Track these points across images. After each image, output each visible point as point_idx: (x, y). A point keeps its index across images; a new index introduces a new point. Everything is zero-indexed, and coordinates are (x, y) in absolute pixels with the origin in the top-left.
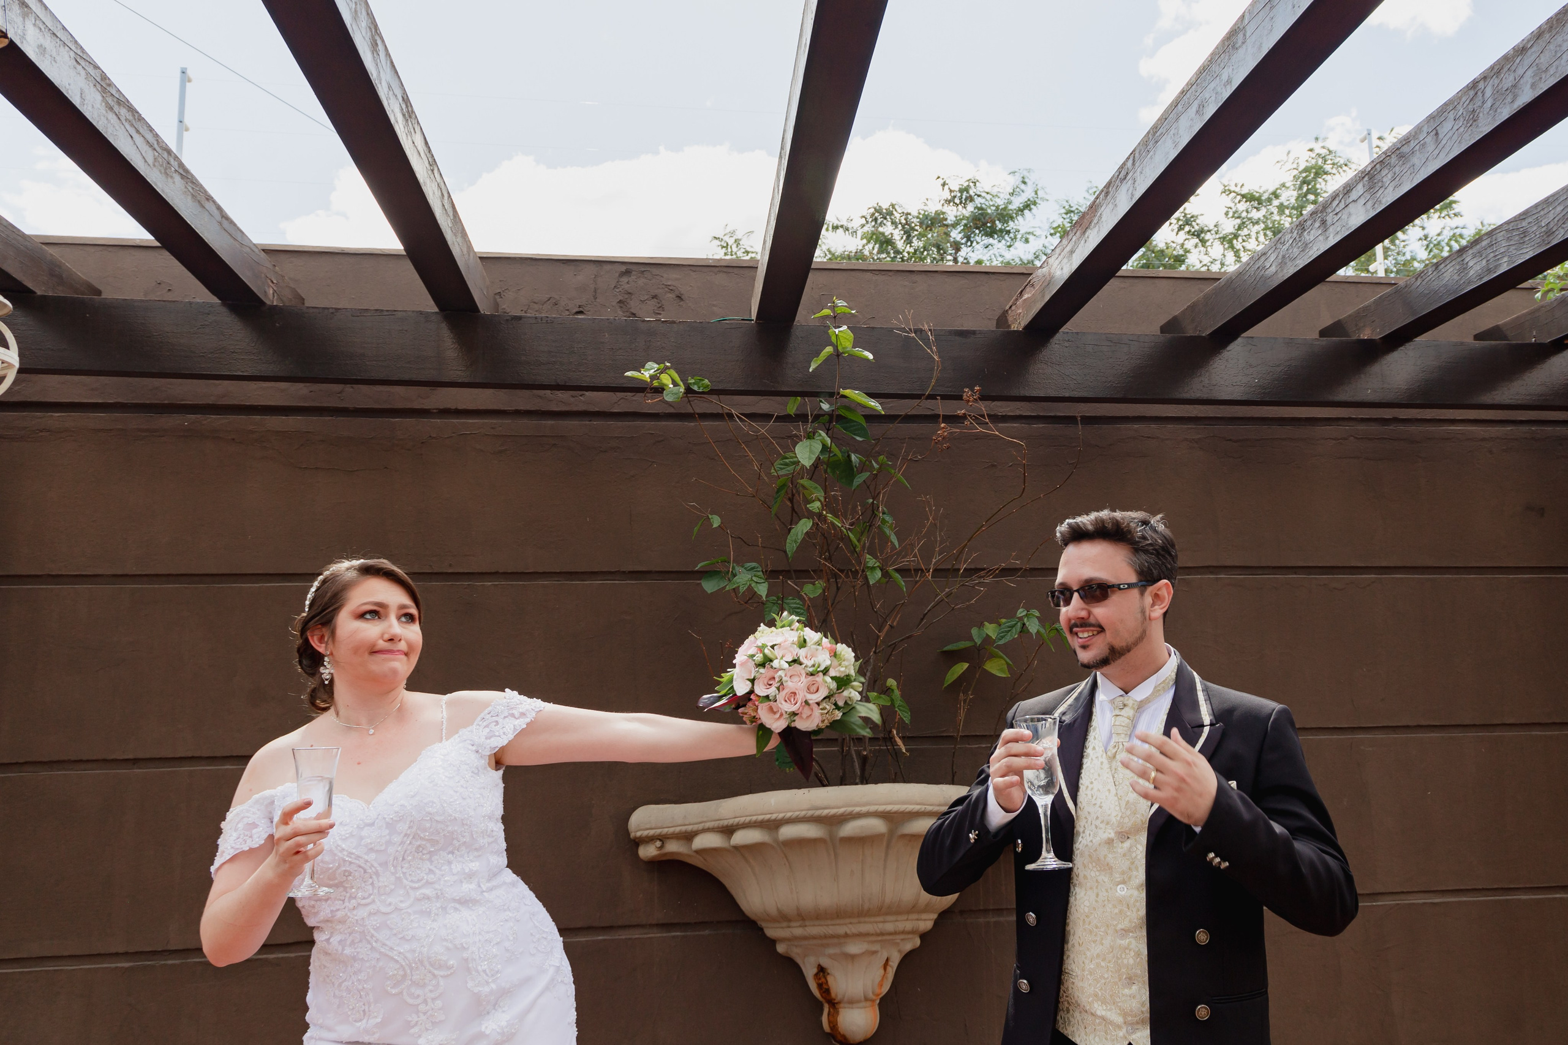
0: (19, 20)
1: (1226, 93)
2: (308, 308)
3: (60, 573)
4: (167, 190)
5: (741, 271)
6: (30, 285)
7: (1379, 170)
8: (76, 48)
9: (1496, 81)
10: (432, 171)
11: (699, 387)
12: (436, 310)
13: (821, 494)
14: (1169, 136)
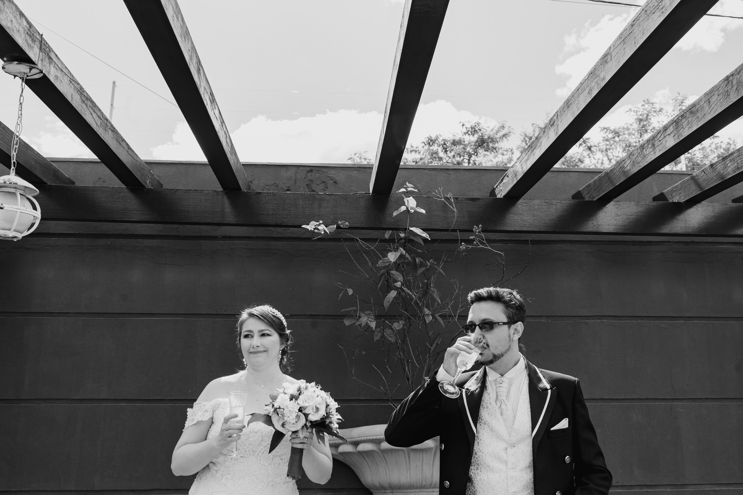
0: (48, 65)
1: (603, 84)
2: (164, 189)
3: (52, 312)
4: (105, 137)
5: (365, 170)
6: (45, 180)
7: (681, 119)
8: (71, 76)
9: (739, 77)
10: (222, 126)
11: (344, 226)
12: (222, 190)
13: (401, 278)
14: (575, 104)
